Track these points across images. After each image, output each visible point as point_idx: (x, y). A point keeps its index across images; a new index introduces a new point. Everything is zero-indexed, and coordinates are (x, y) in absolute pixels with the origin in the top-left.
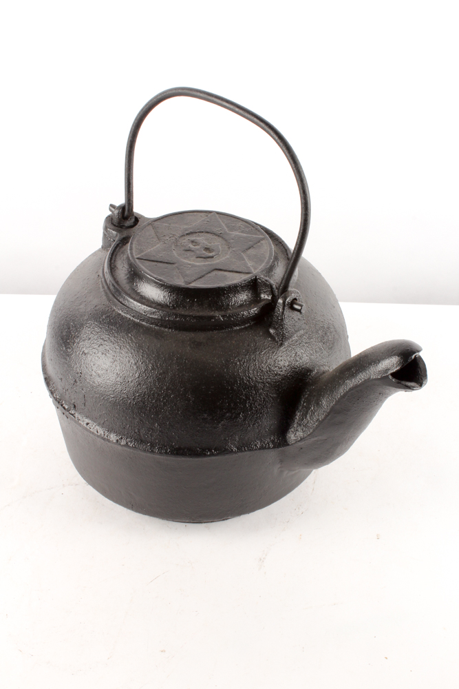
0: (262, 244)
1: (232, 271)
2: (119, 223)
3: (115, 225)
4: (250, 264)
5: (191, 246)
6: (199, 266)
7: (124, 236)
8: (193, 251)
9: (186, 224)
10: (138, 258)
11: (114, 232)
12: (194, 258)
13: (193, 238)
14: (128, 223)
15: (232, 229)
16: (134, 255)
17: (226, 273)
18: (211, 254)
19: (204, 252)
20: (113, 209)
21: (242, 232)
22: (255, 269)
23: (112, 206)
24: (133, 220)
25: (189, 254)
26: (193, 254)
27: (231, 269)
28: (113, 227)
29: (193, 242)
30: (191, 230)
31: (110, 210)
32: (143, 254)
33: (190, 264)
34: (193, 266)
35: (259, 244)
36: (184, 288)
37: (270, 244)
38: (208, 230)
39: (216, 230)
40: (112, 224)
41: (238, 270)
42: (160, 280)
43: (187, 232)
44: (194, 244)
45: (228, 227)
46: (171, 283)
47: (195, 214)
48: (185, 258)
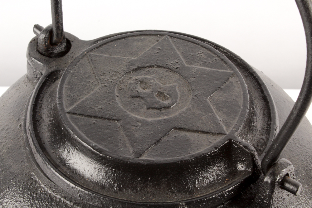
0: (231, 83)
1: (198, 131)
2: (47, 50)
3: (41, 53)
4: (219, 117)
5: (140, 89)
6: (151, 124)
7: (52, 70)
8: (143, 98)
9: (131, 54)
10: (68, 113)
11: (39, 63)
12: (144, 109)
13: (141, 76)
14: (57, 50)
15: (191, 60)
16: (65, 106)
17: (188, 134)
18: (166, 103)
19: (157, 99)
20: (39, 32)
21: (205, 64)
22: (228, 126)
23: (37, 27)
24: (64, 45)
25: (137, 101)
26: (143, 102)
27: (195, 128)
28: (38, 56)
29: (141, 82)
30: (139, 65)
31: (35, 32)
32: (75, 105)
33: (139, 121)
34: (145, 123)
35: (227, 83)
36: (132, 164)
37: (242, 84)
38: (161, 64)
39: (170, 63)
40: (38, 51)
41: (205, 129)
42: (100, 151)
43: (133, 67)
44: (144, 86)
45: (185, 57)
46: (115, 156)
47: (142, 37)
48: (133, 110)
